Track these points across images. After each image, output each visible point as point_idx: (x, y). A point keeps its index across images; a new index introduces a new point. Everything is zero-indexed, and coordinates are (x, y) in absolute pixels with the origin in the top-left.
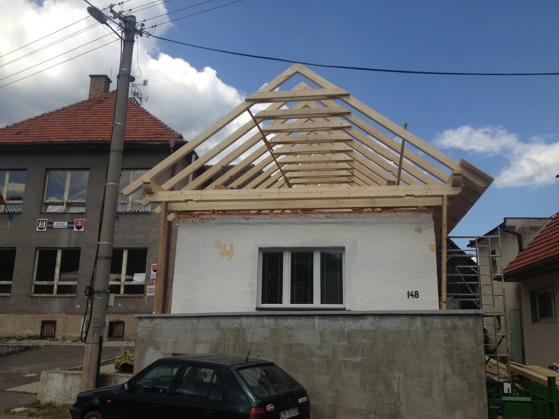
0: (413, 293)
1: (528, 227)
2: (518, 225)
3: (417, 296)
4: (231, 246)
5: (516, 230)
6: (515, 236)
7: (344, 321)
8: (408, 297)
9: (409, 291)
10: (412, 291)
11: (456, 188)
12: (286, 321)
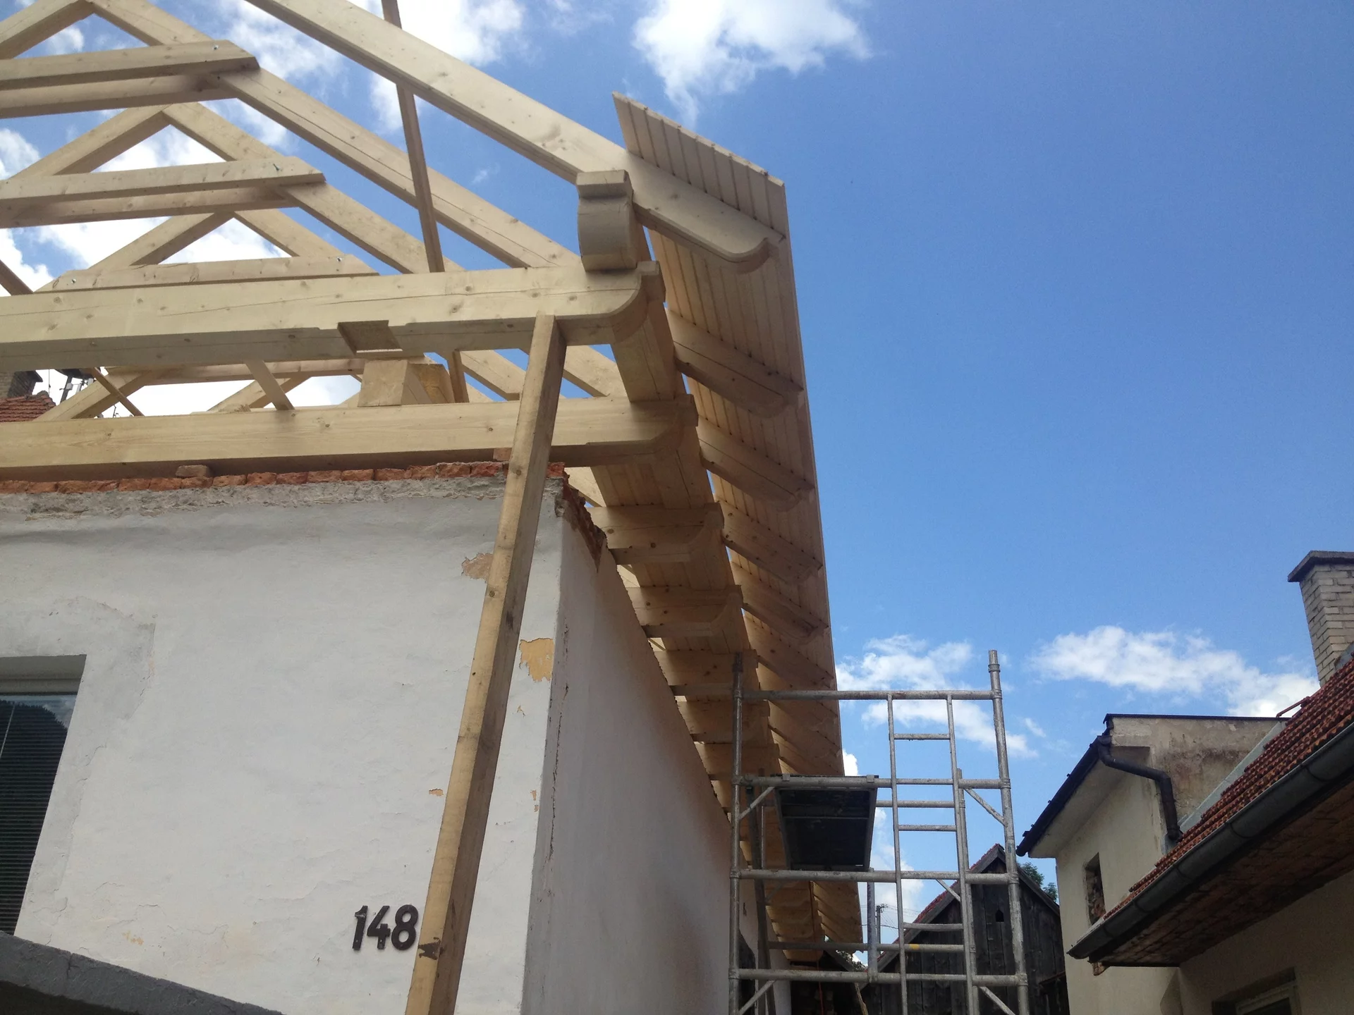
0: (383, 921)
1: (1198, 752)
2: (1159, 742)
3: (404, 937)
5: (1153, 763)
6: (1149, 788)
8: (357, 946)
9: (365, 909)
10: (385, 910)
11: (608, 283)
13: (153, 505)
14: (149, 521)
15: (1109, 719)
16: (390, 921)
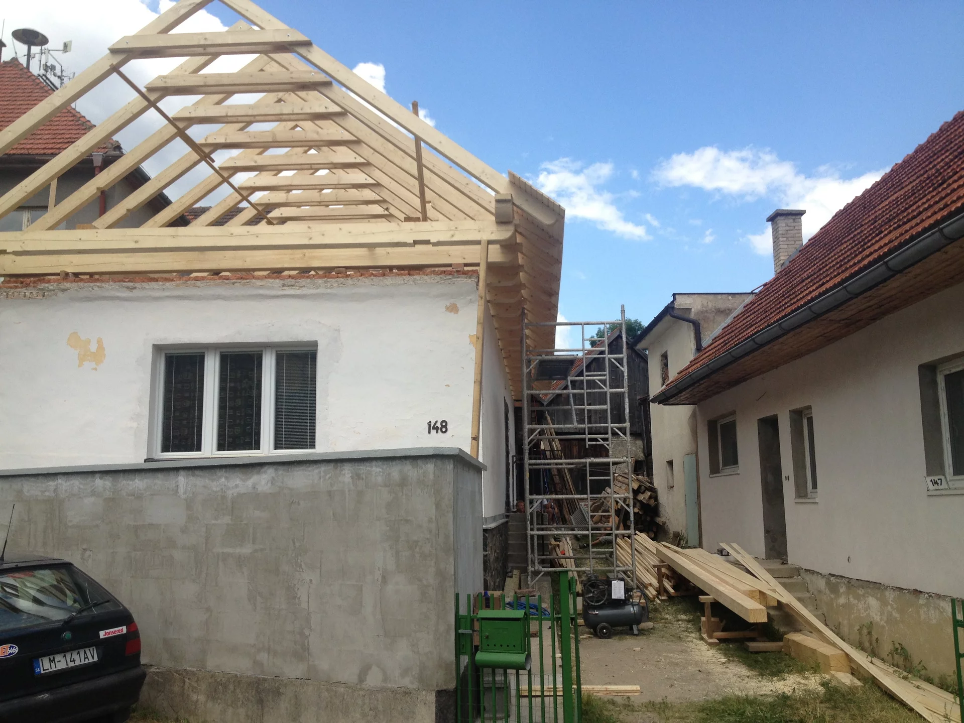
0: (437, 425)
1: (713, 310)
2: (696, 306)
3: (444, 430)
4: (100, 342)
5: (692, 316)
6: (690, 327)
7: (226, 478)
8: (429, 432)
9: (430, 422)
10: (436, 422)
11: (504, 227)
12: (131, 483)
13: (329, 284)
14: (329, 291)
15: (674, 295)
16: (439, 425)
